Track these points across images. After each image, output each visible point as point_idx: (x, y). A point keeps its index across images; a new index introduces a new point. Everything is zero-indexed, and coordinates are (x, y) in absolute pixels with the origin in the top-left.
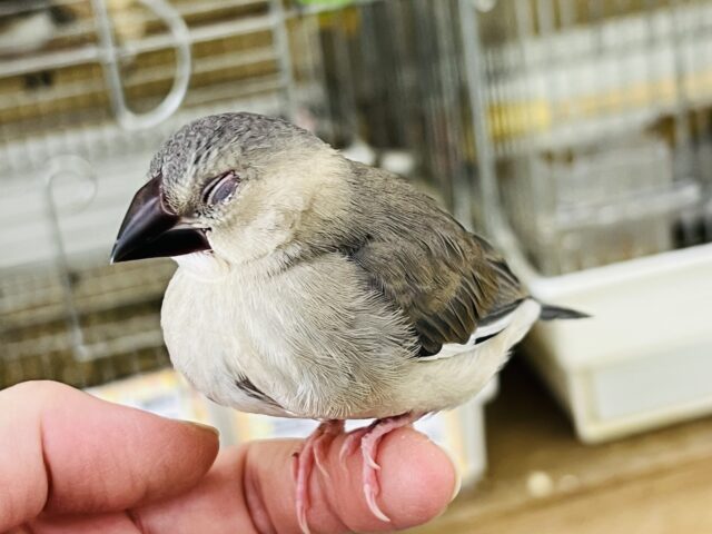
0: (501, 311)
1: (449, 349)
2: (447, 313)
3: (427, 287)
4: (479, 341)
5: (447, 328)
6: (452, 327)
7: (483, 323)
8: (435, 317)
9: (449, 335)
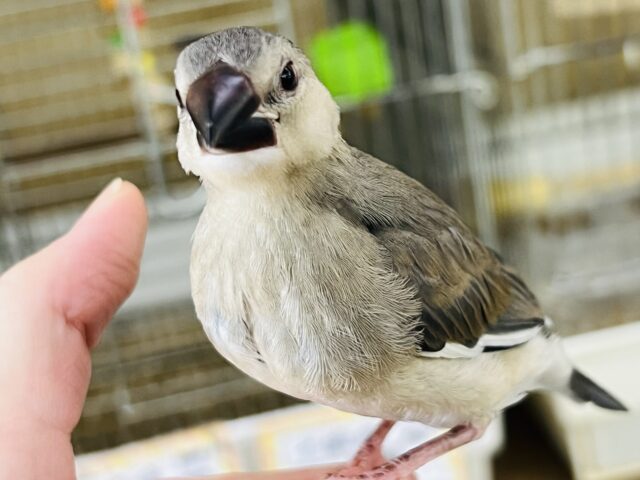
0: (513, 324)
1: (452, 349)
2: (453, 310)
3: (433, 280)
4: (488, 349)
5: (451, 325)
6: (457, 325)
7: (492, 330)
8: (440, 312)
9: (453, 333)
